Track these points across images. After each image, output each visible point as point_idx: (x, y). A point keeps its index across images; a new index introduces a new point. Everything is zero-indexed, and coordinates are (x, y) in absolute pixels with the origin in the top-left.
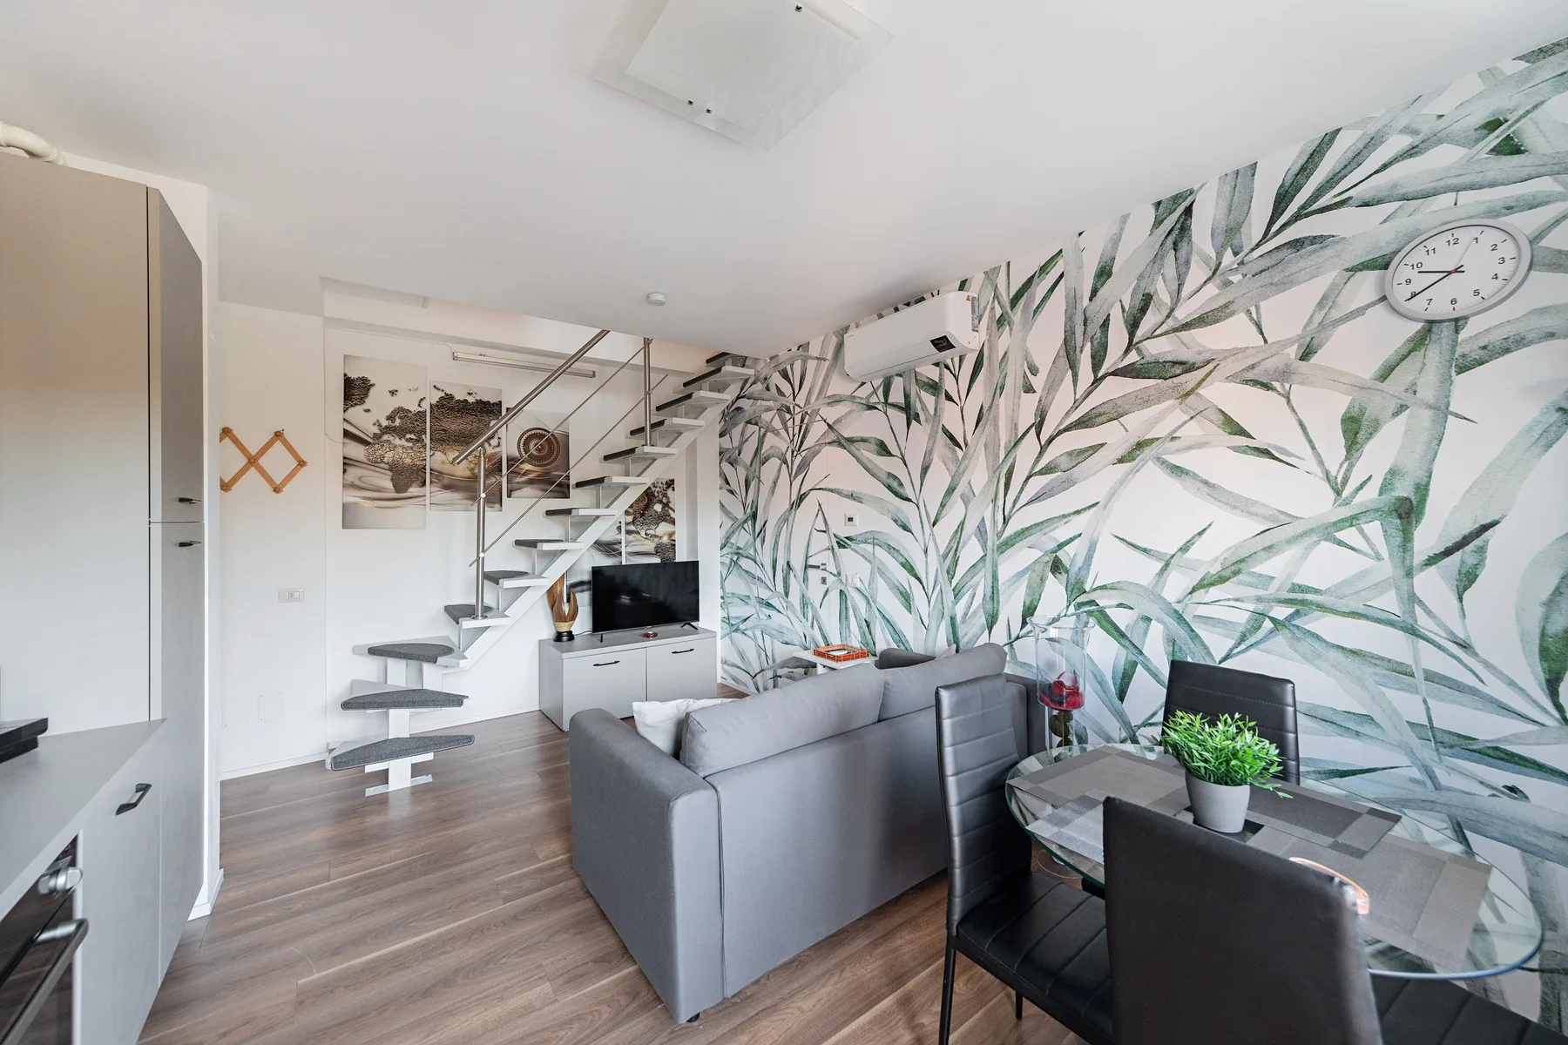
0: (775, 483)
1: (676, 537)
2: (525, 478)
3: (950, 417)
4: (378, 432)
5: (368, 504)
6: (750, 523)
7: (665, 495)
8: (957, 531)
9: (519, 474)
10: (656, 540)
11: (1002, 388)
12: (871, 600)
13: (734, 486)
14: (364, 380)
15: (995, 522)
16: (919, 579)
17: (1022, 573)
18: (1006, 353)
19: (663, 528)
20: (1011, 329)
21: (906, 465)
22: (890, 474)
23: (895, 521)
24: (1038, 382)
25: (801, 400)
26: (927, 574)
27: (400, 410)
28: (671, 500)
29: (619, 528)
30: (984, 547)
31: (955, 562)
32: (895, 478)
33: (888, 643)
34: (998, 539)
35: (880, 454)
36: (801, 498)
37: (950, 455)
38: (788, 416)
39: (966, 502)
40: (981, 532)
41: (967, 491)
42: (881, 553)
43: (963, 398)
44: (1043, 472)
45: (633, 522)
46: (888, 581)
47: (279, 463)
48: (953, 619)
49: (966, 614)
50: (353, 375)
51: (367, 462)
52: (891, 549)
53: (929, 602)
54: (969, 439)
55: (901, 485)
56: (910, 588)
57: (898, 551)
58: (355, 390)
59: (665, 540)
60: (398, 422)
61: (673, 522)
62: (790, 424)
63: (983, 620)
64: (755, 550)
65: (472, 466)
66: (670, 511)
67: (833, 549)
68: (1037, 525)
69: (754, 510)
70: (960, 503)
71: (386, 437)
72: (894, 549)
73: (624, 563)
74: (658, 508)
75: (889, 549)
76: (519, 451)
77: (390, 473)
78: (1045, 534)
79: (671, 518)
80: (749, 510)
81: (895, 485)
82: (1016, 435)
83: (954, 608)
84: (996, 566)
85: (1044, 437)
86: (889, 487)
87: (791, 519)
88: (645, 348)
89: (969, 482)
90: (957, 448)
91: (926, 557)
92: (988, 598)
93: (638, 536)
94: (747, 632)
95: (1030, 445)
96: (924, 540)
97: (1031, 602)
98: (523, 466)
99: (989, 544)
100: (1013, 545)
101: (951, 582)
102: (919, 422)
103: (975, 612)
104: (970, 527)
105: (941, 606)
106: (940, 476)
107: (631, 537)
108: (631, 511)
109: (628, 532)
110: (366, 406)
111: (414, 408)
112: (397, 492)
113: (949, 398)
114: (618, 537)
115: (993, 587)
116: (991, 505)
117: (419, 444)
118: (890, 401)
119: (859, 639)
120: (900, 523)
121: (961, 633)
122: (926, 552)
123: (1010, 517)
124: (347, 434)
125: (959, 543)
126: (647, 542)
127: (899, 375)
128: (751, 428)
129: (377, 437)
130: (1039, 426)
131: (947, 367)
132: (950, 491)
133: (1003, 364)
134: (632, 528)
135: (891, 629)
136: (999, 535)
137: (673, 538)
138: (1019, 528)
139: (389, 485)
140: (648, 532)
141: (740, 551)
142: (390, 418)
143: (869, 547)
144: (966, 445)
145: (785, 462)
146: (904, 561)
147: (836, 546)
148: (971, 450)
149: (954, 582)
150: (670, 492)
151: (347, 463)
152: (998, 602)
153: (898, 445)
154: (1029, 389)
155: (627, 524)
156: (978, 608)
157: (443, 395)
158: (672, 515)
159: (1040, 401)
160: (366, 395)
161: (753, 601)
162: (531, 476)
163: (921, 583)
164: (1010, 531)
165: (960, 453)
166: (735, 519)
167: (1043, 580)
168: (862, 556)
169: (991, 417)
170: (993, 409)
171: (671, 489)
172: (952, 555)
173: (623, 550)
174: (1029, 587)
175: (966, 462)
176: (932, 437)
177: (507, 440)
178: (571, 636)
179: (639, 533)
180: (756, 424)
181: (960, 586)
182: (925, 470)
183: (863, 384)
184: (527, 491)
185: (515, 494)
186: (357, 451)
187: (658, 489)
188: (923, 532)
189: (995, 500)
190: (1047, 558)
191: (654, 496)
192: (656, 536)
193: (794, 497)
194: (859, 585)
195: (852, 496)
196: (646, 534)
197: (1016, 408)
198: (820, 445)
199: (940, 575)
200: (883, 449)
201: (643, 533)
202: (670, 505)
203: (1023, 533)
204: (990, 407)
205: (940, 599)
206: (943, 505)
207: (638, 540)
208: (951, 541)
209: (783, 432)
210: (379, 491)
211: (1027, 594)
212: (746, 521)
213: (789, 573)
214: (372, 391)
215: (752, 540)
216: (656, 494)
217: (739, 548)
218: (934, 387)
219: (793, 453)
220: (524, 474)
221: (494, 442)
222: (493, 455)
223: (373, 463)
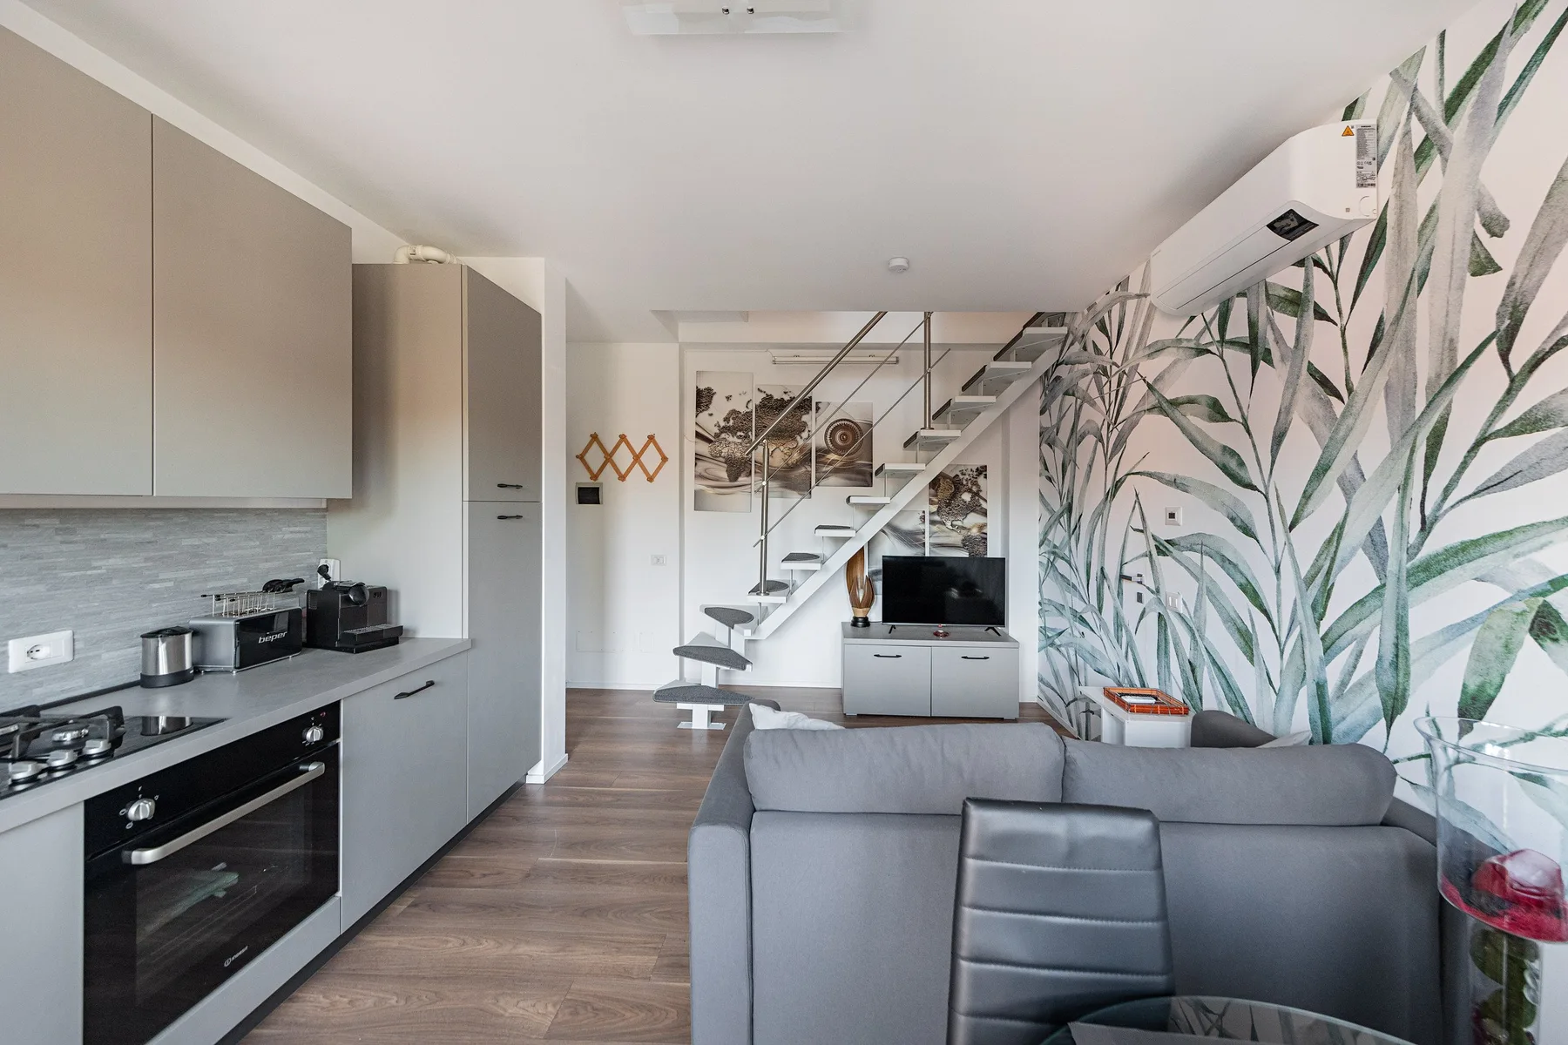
0: (1090, 466)
1: (988, 530)
2: (830, 468)
3: (1323, 347)
4: (718, 431)
5: (710, 491)
6: (1065, 516)
7: (975, 484)
8: (1329, 541)
9: (825, 463)
10: (963, 532)
11: (1424, 276)
12: (1197, 635)
13: (1052, 472)
14: (709, 390)
15: (1402, 527)
16: (1265, 612)
17: (1458, 630)
18: (1433, 209)
19: (973, 520)
20: (1445, 160)
21: (1250, 434)
22: (1225, 449)
23: (1233, 520)
24: (1505, 250)
25: (1118, 357)
26: (1279, 606)
27: (734, 412)
28: (982, 489)
29: (923, 518)
30: (1381, 569)
31: (1327, 592)
32: (1233, 453)
33: (1220, 703)
34: (1409, 559)
35: (1212, 419)
36: (1117, 485)
37: (1321, 412)
38: (1104, 379)
39: (1348, 490)
40: (1375, 544)
41: (1351, 471)
42: (1211, 566)
43: (1346, 311)
44: (1510, 431)
45: (938, 512)
46: (1221, 609)
47: (651, 459)
48: (1321, 687)
49: (1343, 684)
50: (702, 387)
51: (710, 456)
52: (1224, 561)
53: (1282, 652)
54: (1355, 380)
55: (1242, 464)
56: (1253, 625)
57: (1235, 566)
58: (704, 398)
59: (975, 532)
60: (731, 422)
61: (985, 513)
62: (1106, 389)
63: (1376, 702)
64: (1070, 551)
65: (787, 457)
66: (981, 501)
67: (1151, 555)
68: (1500, 535)
69: (1070, 501)
70: (1337, 489)
71: (723, 435)
72: (1230, 562)
73: (927, 555)
74: (967, 497)
75: (1224, 562)
76: (826, 442)
77: (725, 465)
78: (1517, 556)
79: (982, 508)
80: (1065, 502)
81: (1233, 464)
82: (1453, 360)
83: (1322, 669)
84: (1405, 607)
85: (1519, 358)
86: (1225, 469)
87: (1105, 512)
88: (925, 321)
89: (1355, 457)
90: (1333, 400)
91: (1278, 579)
92: (1386, 664)
93: (943, 527)
94: (1062, 649)
95: (1488, 377)
96: (1276, 552)
97: (1481, 688)
98: (828, 456)
99: (1392, 566)
100: (1441, 572)
101: (1318, 625)
102: (1270, 362)
103: (1360, 684)
104: (1356, 533)
105: (1300, 662)
106: (1303, 449)
107: (935, 528)
108: (935, 499)
109: (933, 523)
110: (710, 411)
111: (743, 410)
112: (731, 481)
113: (1321, 315)
114: (921, 527)
115: (1397, 646)
116: (1397, 496)
117: (746, 440)
118: (1228, 337)
119: (1182, 687)
120: (1239, 523)
121: (1335, 711)
122: (1278, 571)
123: (1436, 519)
124: (698, 435)
125: (1333, 560)
126: (954, 534)
127: (1242, 294)
128: (1070, 400)
129: (717, 436)
130: (1506, 339)
131: (1318, 263)
132: (1321, 471)
133: (1427, 231)
134: (937, 518)
135: (1223, 681)
136: (1412, 551)
137: (984, 531)
138: (1455, 539)
139: (724, 475)
140: (954, 523)
141: (1057, 550)
142: (726, 419)
143: (1195, 557)
144: (1350, 390)
145: (1101, 440)
146: (1243, 581)
147: (1154, 552)
148: (1359, 399)
149: (1325, 625)
150: (981, 480)
151: (699, 457)
152: (1407, 674)
153: (1238, 403)
154: (1484, 265)
155: (932, 514)
156: (1367, 677)
157: (765, 396)
158: (984, 505)
159: (1511, 284)
160: (710, 402)
161: (1068, 613)
162: (837, 465)
163: (1270, 619)
164: (1433, 545)
165: (1338, 407)
166: (1052, 511)
167: (1509, 649)
168: (1186, 568)
169: (1400, 334)
170: (1403, 323)
171: (982, 476)
172: (1320, 583)
173: (927, 541)
174: (1477, 655)
175: (1350, 421)
176: (1291, 385)
177: (816, 433)
178: (866, 623)
179: (944, 524)
180: (1073, 395)
181: (1333, 635)
182: (1278, 439)
183: (1192, 318)
184: (833, 479)
185: (823, 482)
186: (704, 448)
187: (967, 477)
188: (1274, 539)
189: (1404, 487)
190: (1520, 606)
191: (962, 484)
192: (964, 528)
193: (1109, 485)
194: (1182, 610)
195: (1174, 483)
196: (952, 525)
197: (1452, 309)
198: (1138, 413)
199: (1300, 613)
200: (1217, 412)
201: (949, 524)
202: (981, 494)
203: (1463, 552)
204: (1398, 318)
205: (1299, 649)
206: (1307, 496)
207: (943, 531)
208: (1319, 555)
209: (1099, 401)
210: (717, 480)
211: (1471, 671)
212: (1061, 515)
213: (1103, 582)
214: (715, 397)
215: (1067, 538)
216: (965, 483)
217: (1055, 547)
218: (1295, 302)
219: (1108, 428)
220: (830, 464)
221: (805, 435)
222: (804, 446)
223: (714, 457)
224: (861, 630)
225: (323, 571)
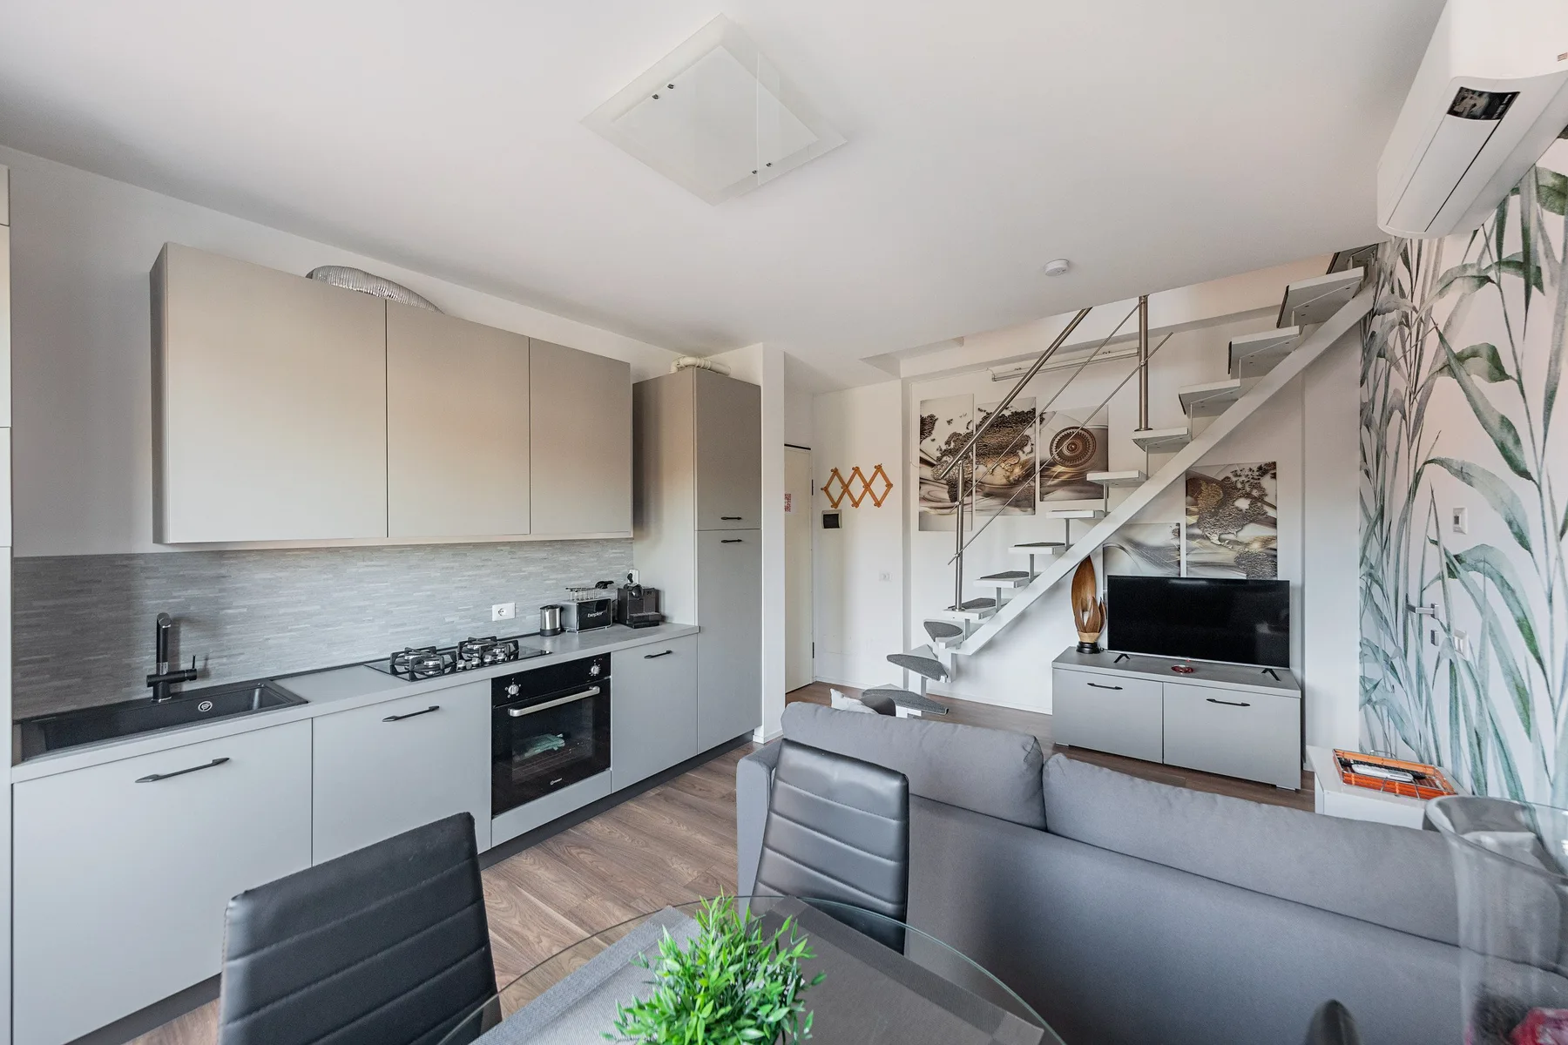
1: (1281, 545)
2: (1056, 481)
4: (940, 455)
5: (933, 512)
7: (1258, 486)
9: (1051, 477)
10: (1238, 548)
14: (932, 417)
19: (1252, 533)
27: (955, 434)
28: (1267, 492)
29: (1178, 533)
45: (1197, 525)
47: (878, 486)
50: (925, 415)
51: (932, 479)
58: (927, 425)
59: (1256, 547)
60: (953, 444)
61: (1273, 523)
65: (1008, 474)
66: (1267, 508)
71: (944, 459)
73: (1184, 575)
74: (1243, 504)
76: (1052, 454)
77: (947, 487)
79: (1268, 517)
93: (1207, 543)
94: (1376, 707)
98: (1054, 469)
107: (1194, 544)
108: (1194, 509)
109: (1190, 537)
110: (932, 437)
111: (963, 431)
112: (952, 502)
114: (1175, 542)
117: (967, 461)
124: (922, 461)
126: (1222, 550)
129: (939, 459)
134: (1197, 531)
137: (1273, 546)
139: (946, 496)
140: (1223, 537)
141: (1373, 571)
142: (948, 443)
150: (1266, 482)
151: (922, 481)
155: (1188, 526)
157: (985, 414)
158: (1271, 513)
160: (933, 428)
161: (1381, 658)
162: (1064, 478)
166: (1369, 518)
171: (1268, 477)
173: (1184, 559)
177: (1040, 443)
178: (1095, 648)
179: (1208, 538)
184: (1060, 493)
185: (1047, 497)
186: (928, 472)
187: (1243, 478)
191: (1236, 488)
192: (1238, 543)
196: (1219, 540)
201: (1215, 538)
202: (1266, 499)
207: (1207, 547)
210: (940, 502)
212: (1376, 521)
214: (937, 423)
216: (1239, 486)
217: (1371, 567)
220: (1056, 477)
221: (1027, 449)
222: (1027, 461)
223: (936, 480)
224: (1087, 656)
225: (630, 577)
